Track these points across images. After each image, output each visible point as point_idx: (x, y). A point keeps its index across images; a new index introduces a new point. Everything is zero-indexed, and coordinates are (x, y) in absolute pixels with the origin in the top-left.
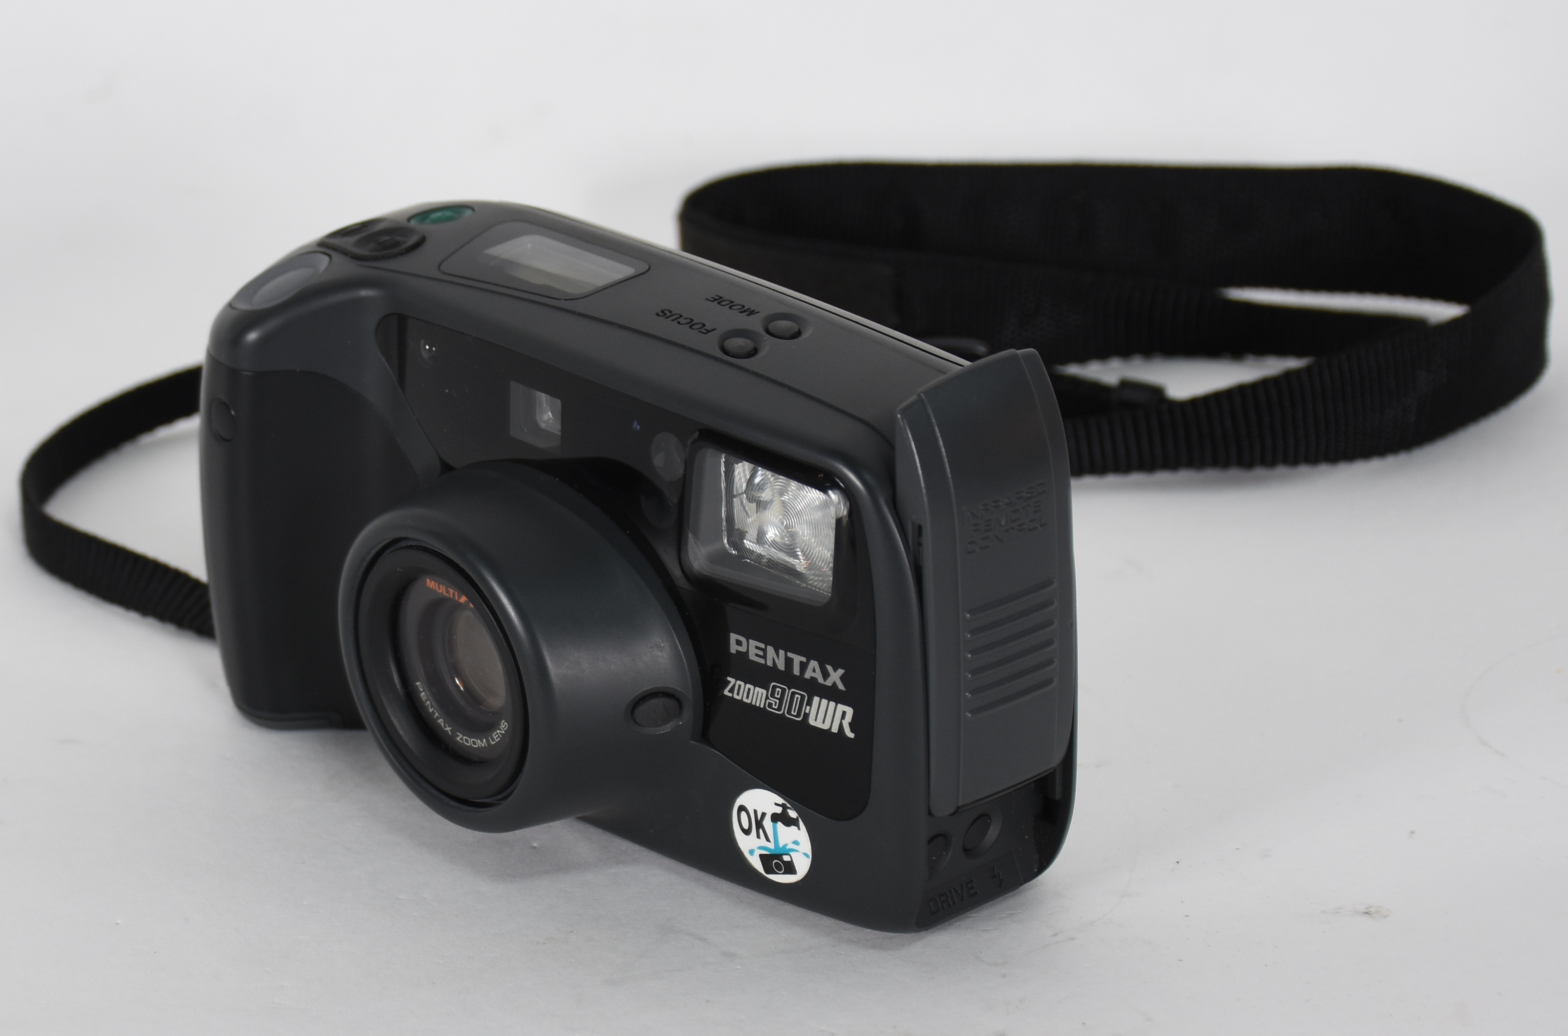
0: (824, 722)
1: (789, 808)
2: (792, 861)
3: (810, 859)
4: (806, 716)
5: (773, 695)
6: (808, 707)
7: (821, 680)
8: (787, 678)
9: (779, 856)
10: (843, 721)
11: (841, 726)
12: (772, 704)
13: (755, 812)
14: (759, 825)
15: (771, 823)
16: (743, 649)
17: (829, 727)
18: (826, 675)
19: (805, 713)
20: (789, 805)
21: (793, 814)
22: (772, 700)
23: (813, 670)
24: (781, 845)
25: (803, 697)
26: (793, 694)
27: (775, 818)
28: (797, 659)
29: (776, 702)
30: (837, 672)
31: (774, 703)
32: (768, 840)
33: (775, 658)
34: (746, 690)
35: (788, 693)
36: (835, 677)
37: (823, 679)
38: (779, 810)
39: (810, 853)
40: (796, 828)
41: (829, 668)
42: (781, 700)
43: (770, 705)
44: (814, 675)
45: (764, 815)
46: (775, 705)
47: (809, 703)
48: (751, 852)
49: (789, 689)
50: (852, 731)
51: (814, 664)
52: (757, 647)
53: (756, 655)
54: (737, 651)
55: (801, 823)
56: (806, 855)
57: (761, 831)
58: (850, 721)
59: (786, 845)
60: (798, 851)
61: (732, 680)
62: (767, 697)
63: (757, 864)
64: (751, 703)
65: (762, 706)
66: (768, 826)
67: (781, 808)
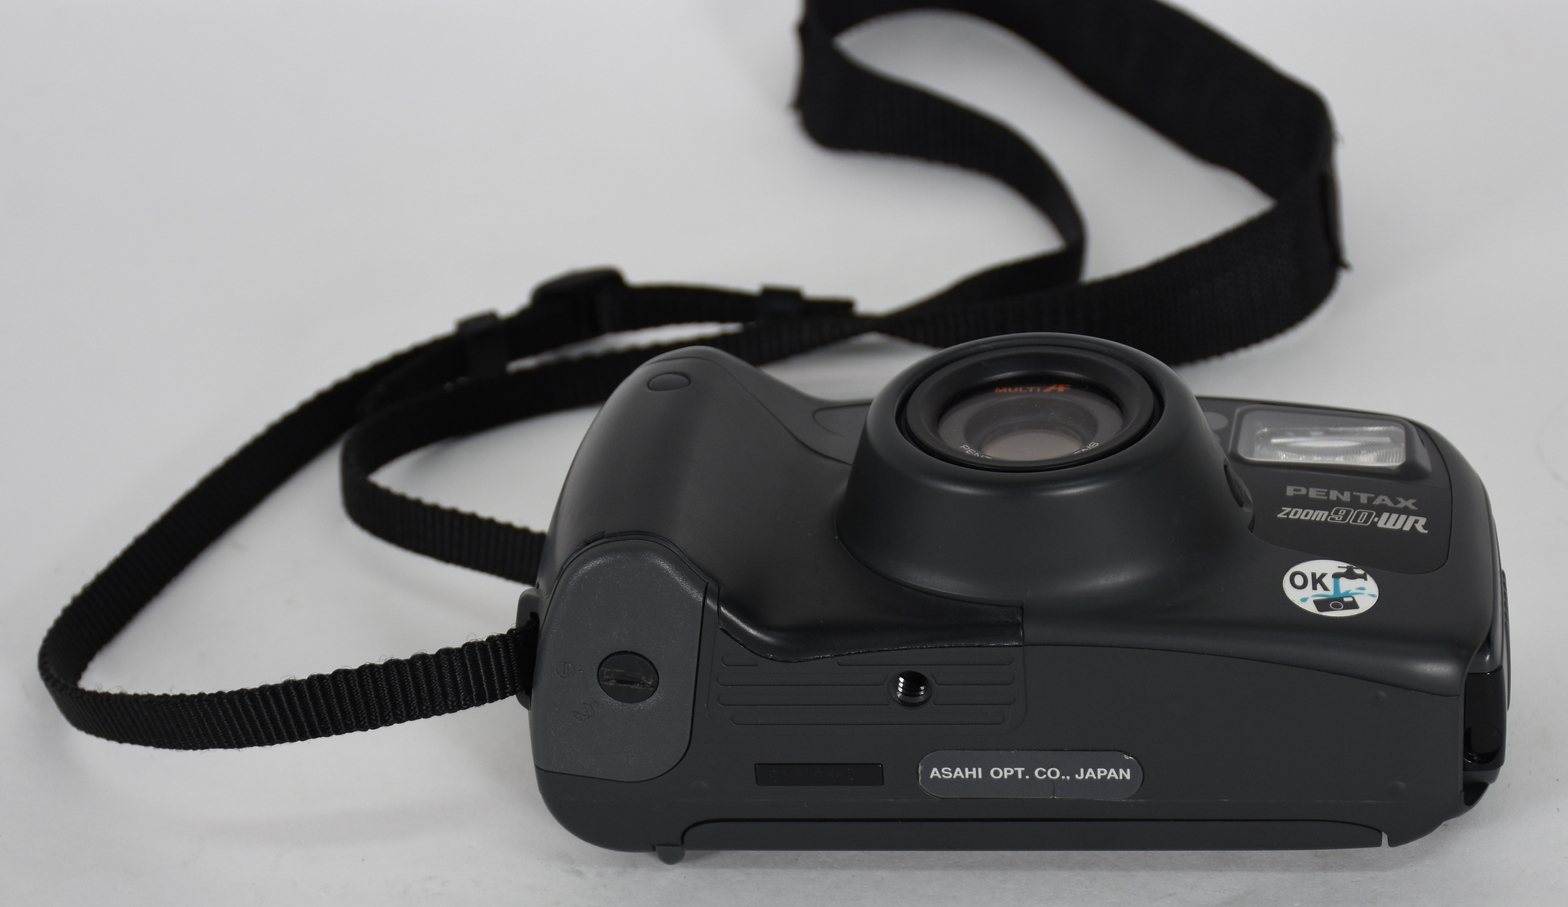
0: (1394, 525)
1: (1356, 568)
2: (1354, 601)
3: (1377, 598)
4: (1374, 522)
5: (1336, 514)
6: (1376, 518)
7: (1391, 505)
8: (1355, 504)
9: (1340, 599)
10: (1416, 524)
11: (1413, 526)
12: (1335, 518)
14: (1317, 580)
15: (1332, 579)
16: (1302, 493)
17: (1399, 527)
18: (1396, 501)
19: (1372, 521)
20: (1354, 567)
21: (1359, 571)
22: (1335, 516)
23: (1382, 500)
24: (1342, 591)
25: (1370, 513)
26: (1359, 512)
27: (1337, 576)
28: (1364, 495)
29: (1339, 517)
30: (1409, 501)
31: (1337, 518)
32: (1326, 589)
33: (1339, 496)
34: (1305, 512)
35: (1354, 512)
36: (1407, 503)
38: (1343, 570)
39: (1376, 594)
40: (1363, 580)
41: (1400, 499)
42: (1346, 515)
43: (1331, 519)
44: (1384, 502)
46: (1339, 519)
47: (1378, 516)
48: (1303, 600)
49: (1355, 510)
50: (1425, 529)
51: (1384, 497)
52: (1317, 491)
53: (1317, 495)
54: (1294, 495)
55: (1368, 577)
56: (1373, 596)
57: (1319, 586)
58: (1423, 524)
59: (1350, 591)
60: (1363, 594)
61: (1288, 510)
62: (1329, 515)
63: (1311, 608)
64: (1310, 519)
65: (1323, 519)
66: (1328, 581)
67: (1346, 569)
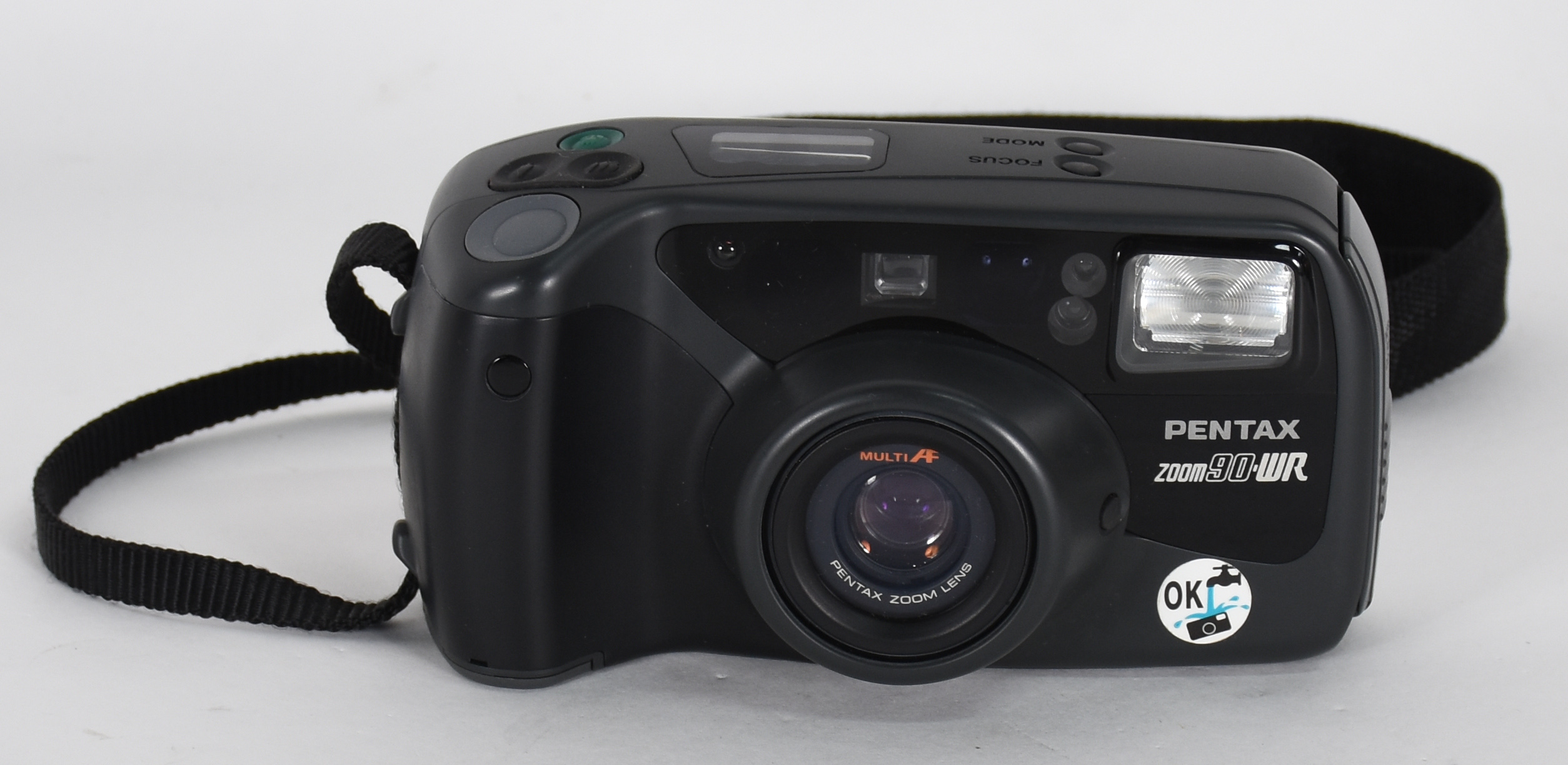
0: (1273, 475)
1: (1230, 568)
2: (1227, 619)
3: (1248, 611)
4: (1254, 474)
5: (1215, 466)
6: (1256, 466)
7: (1272, 436)
8: (1235, 445)
9: (1212, 619)
10: (1295, 468)
11: (1293, 473)
12: (1213, 475)
13: (1188, 584)
14: (1192, 594)
15: (1207, 589)
16: (1181, 432)
17: (1279, 478)
18: (1277, 429)
19: (1252, 471)
20: (1229, 565)
21: (1234, 572)
22: (1213, 472)
23: (1265, 430)
24: (1215, 606)
25: (1250, 458)
26: (1239, 458)
27: (1211, 583)
28: (1245, 425)
29: (1218, 472)
30: (1291, 424)
31: (1215, 473)
32: (1200, 605)
33: (1220, 430)
34: (1183, 470)
35: (1233, 459)
36: (1289, 429)
37: (1274, 435)
38: (1218, 573)
39: (1249, 604)
40: (1237, 584)
41: (1282, 422)
42: (1224, 469)
43: (1211, 477)
44: (1265, 434)
45: (1198, 583)
46: (1217, 475)
47: (1258, 462)
48: (1177, 625)
49: (1234, 456)
50: (1304, 474)
51: (1266, 423)
52: (1198, 426)
53: (1197, 433)
54: (1174, 436)
55: (1243, 578)
56: (1245, 607)
57: (1193, 600)
58: (1303, 466)
59: (1222, 605)
60: (1236, 606)
61: (1165, 466)
62: (1208, 470)
63: (1183, 634)
64: (1188, 482)
65: (1201, 480)
66: (1202, 592)
67: (1221, 571)
